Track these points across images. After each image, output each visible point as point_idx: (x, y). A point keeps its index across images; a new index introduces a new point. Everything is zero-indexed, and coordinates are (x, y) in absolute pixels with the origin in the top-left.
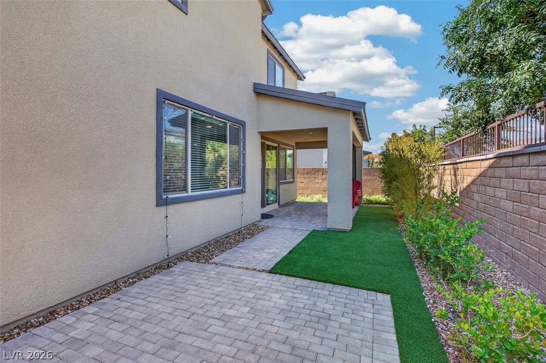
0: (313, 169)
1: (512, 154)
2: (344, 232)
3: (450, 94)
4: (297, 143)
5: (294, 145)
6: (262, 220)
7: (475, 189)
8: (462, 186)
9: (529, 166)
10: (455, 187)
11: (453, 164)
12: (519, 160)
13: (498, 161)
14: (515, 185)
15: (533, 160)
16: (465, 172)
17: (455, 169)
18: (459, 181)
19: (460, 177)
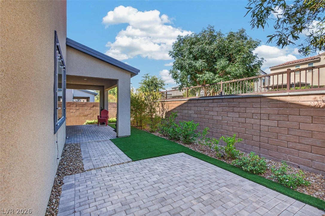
1: (198, 99)
7: (176, 111)
8: (168, 110)
9: (205, 103)
10: (162, 111)
11: (161, 102)
12: (201, 101)
13: (190, 101)
14: (198, 109)
15: (206, 101)
16: (170, 105)
17: (162, 104)
18: (166, 108)
19: (166, 107)
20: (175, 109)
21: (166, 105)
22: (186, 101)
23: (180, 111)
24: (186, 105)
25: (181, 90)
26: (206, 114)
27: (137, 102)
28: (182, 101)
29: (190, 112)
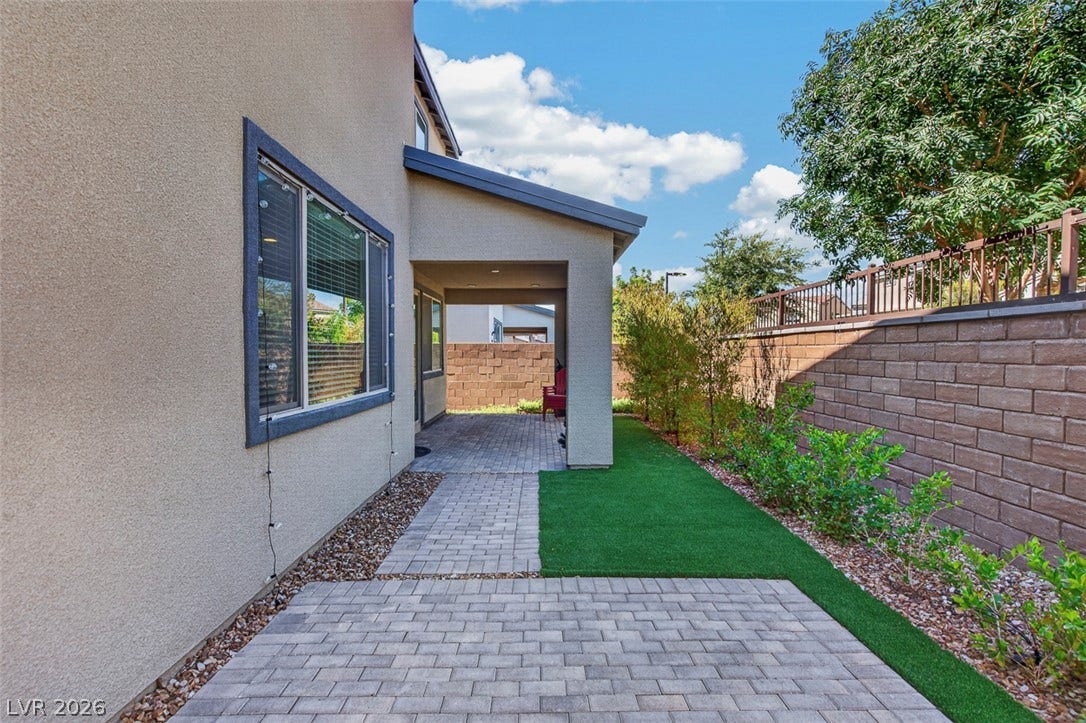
0: (475, 346)
1: (918, 321)
2: (601, 470)
3: (791, 216)
4: (447, 291)
5: (442, 294)
6: (418, 459)
7: (818, 378)
8: (785, 375)
9: (956, 341)
10: (764, 378)
11: (761, 337)
12: (934, 332)
13: (881, 332)
14: (922, 372)
15: (967, 332)
16: (795, 351)
17: (764, 347)
18: (777, 366)
19: (777, 360)
20: (813, 368)
21: (777, 349)
22: (863, 333)
23: (834, 377)
24: (862, 350)
25: (844, 283)
26: (964, 401)
27: (660, 340)
28: (843, 331)
29: (880, 384)
